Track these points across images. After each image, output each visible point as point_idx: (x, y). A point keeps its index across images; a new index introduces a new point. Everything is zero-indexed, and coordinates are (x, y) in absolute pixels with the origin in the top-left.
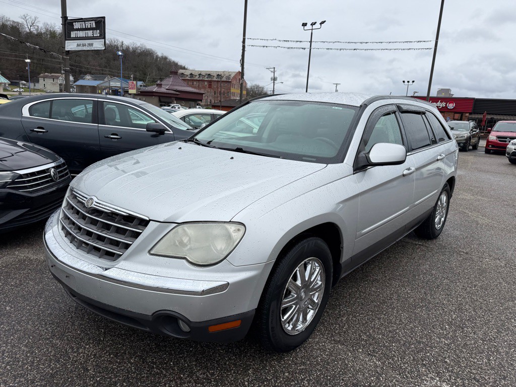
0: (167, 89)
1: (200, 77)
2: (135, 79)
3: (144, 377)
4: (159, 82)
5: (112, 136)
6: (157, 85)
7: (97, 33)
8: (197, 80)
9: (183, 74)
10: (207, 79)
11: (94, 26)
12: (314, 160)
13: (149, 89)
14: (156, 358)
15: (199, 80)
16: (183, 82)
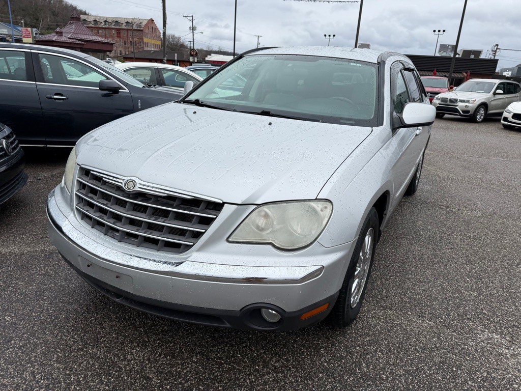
0: (69, 38)
1: (105, 24)
4: (58, 30)
5: (56, 97)
6: (57, 33)
8: (102, 28)
9: (84, 20)
10: (114, 27)
12: (353, 123)
13: (47, 37)
15: (105, 28)
16: (87, 29)
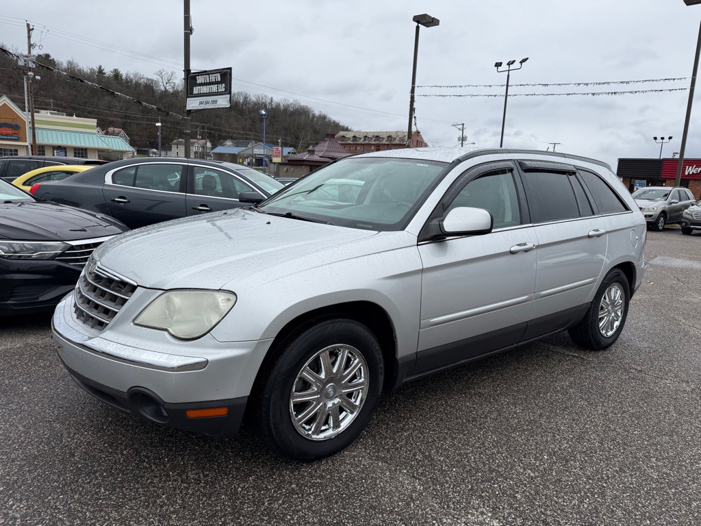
0: (320, 157)
1: (365, 140)
2: (285, 144)
3: (128, 469)
4: (311, 148)
5: (200, 208)
6: (309, 151)
7: (222, 88)
8: (361, 144)
9: (344, 136)
10: (374, 143)
11: (219, 80)
12: (371, 227)
13: (298, 156)
14: (151, 452)
15: (364, 144)
16: (342, 147)
